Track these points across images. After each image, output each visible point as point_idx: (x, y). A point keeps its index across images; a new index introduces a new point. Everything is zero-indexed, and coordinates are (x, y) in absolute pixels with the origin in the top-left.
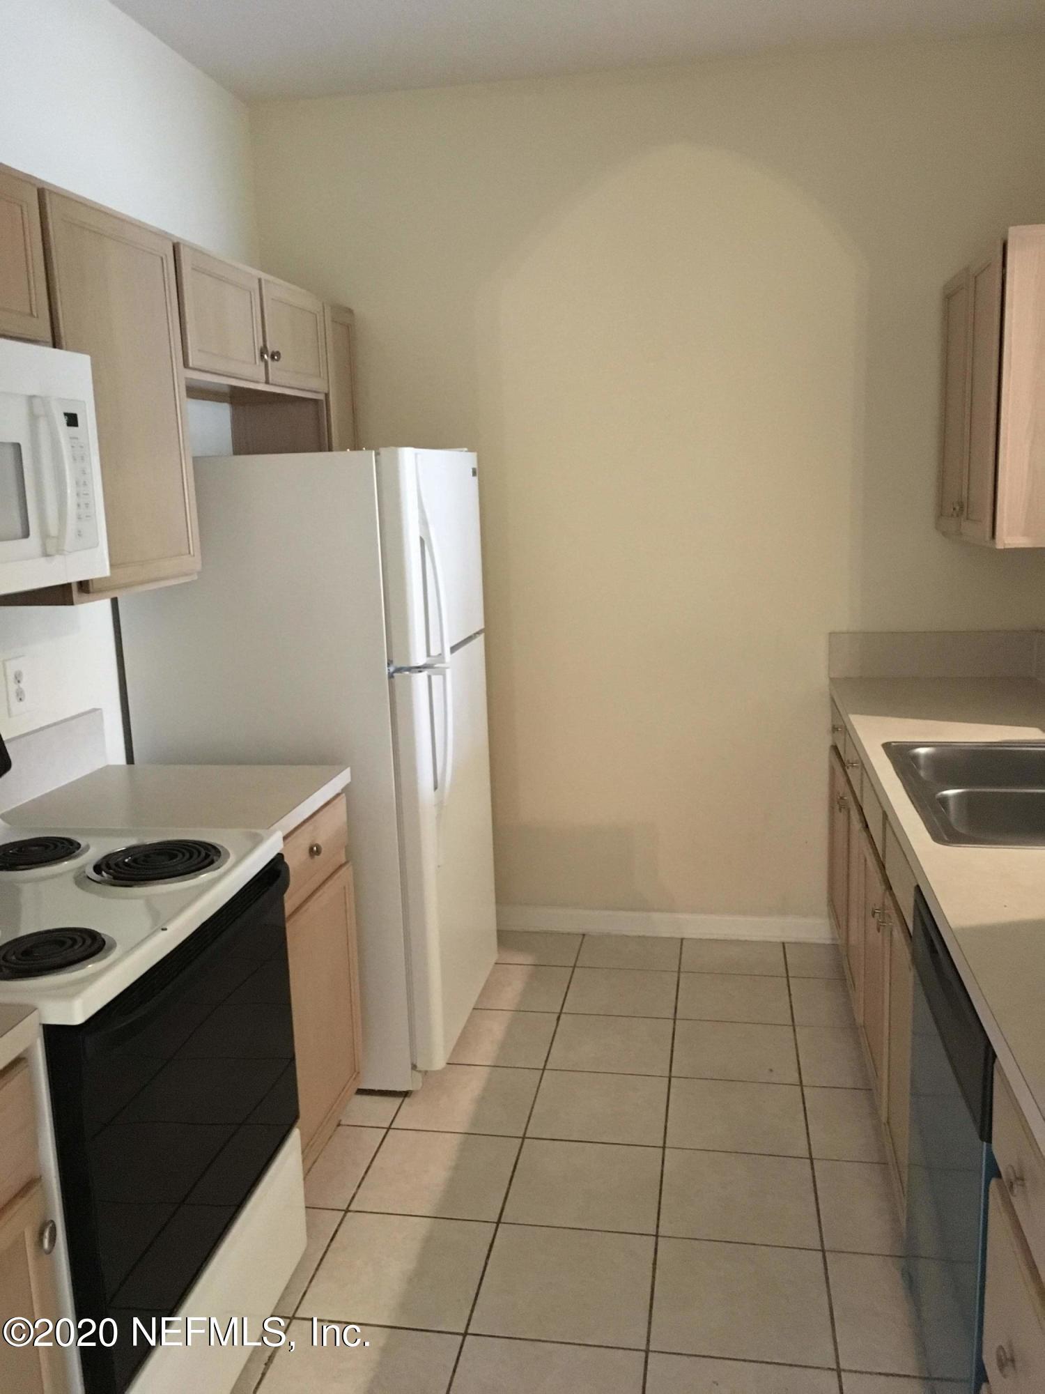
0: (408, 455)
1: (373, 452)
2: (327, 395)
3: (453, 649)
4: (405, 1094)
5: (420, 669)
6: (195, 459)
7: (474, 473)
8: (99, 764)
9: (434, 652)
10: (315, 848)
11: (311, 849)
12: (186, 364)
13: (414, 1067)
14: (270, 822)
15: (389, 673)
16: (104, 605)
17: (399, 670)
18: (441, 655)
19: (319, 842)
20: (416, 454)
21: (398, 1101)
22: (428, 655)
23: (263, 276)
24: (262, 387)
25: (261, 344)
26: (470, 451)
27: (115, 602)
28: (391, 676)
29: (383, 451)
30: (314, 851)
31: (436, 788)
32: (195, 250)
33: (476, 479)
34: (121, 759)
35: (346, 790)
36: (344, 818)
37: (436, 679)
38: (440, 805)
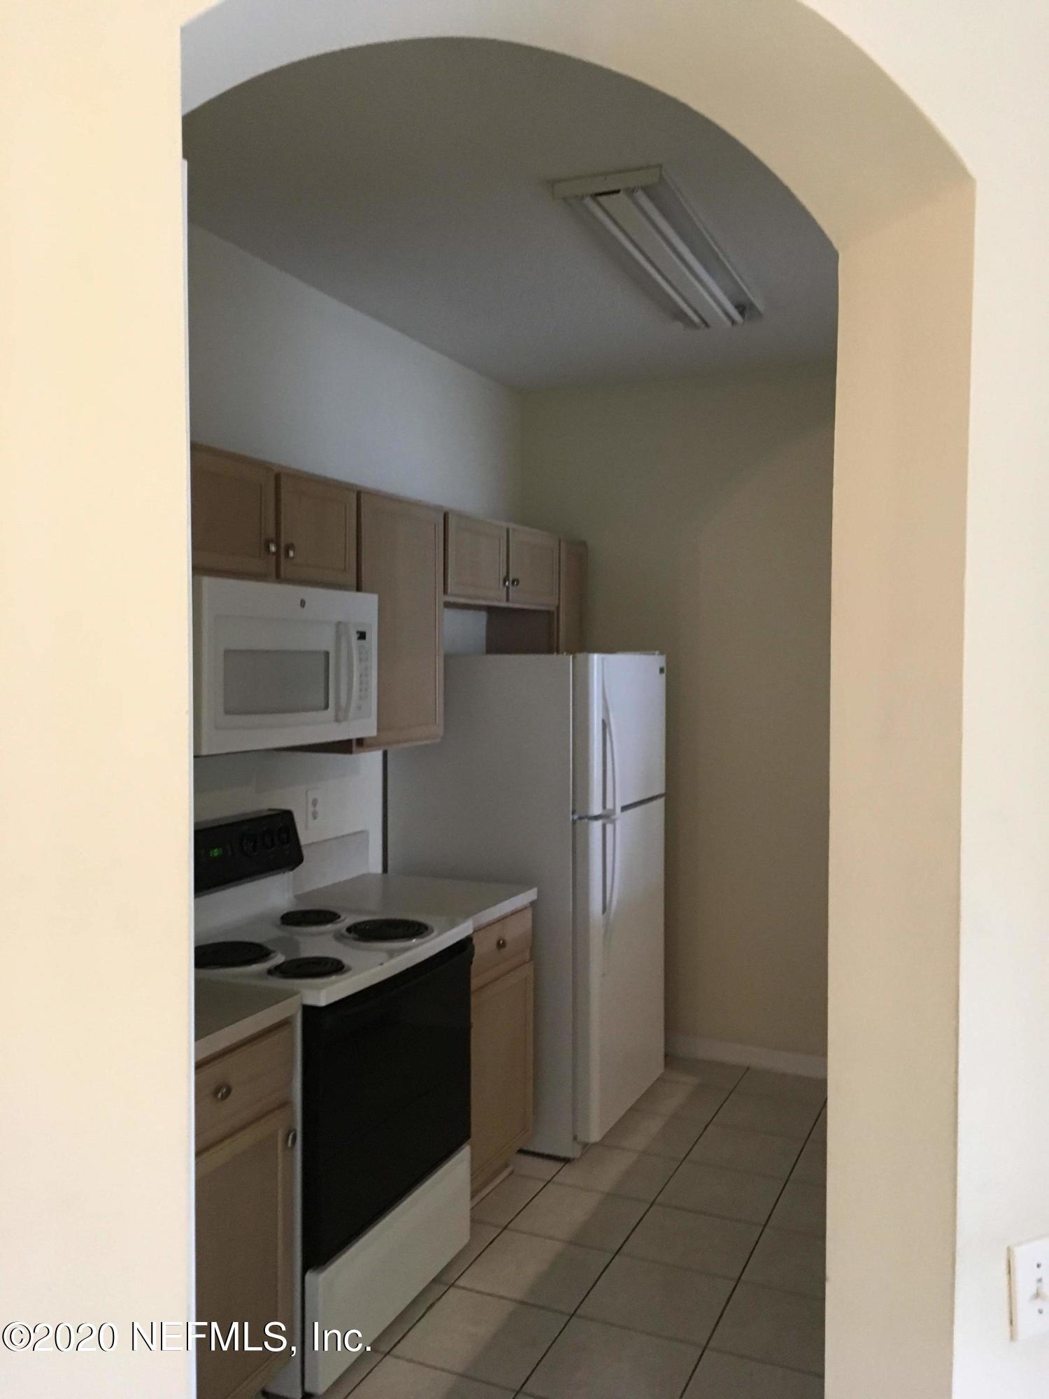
0: (596, 658)
1: (571, 657)
2: (558, 608)
3: (624, 808)
4: (566, 1160)
5: (596, 818)
6: (448, 657)
7: (662, 670)
8: (362, 871)
9: (609, 806)
10: (501, 942)
11: (498, 943)
12: (445, 591)
13: (575, 1138)
14: (467, 915)
15: (573, 819)
16: (377, 755)
17: (581, 818)
18: (614, 811)
19: (508, 938)
20: (603, 659)
21: (559, 1165)
22: (604, 807)
23: (512, 526)
24: (504, 604)
25: (505, 574)
26: (661, 653)
27: (385, 754)
28: (574, 822)
29: (580, 656)
30: (501, 945)
31: (604, 910)
32: (461, 516)
33: (664, 676)
34: (379, 870)
35: (533, 904)
36: (529, 924)
37: (609, 827)
38: (607, 926)
